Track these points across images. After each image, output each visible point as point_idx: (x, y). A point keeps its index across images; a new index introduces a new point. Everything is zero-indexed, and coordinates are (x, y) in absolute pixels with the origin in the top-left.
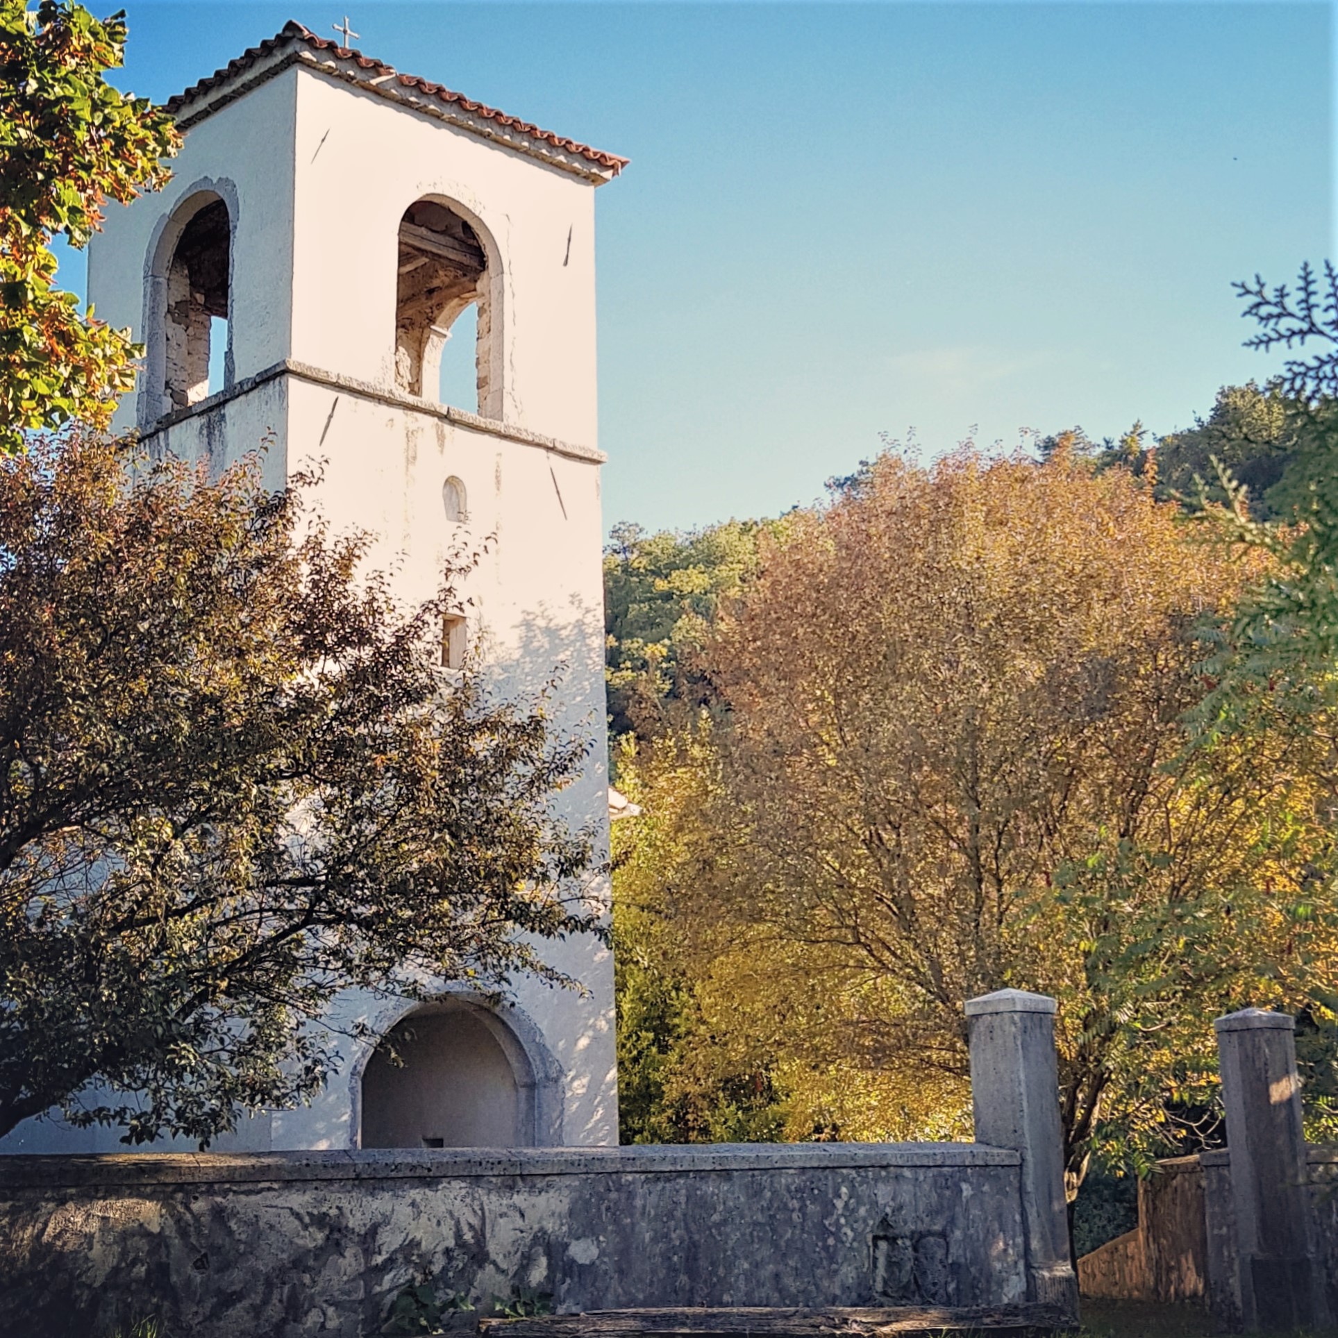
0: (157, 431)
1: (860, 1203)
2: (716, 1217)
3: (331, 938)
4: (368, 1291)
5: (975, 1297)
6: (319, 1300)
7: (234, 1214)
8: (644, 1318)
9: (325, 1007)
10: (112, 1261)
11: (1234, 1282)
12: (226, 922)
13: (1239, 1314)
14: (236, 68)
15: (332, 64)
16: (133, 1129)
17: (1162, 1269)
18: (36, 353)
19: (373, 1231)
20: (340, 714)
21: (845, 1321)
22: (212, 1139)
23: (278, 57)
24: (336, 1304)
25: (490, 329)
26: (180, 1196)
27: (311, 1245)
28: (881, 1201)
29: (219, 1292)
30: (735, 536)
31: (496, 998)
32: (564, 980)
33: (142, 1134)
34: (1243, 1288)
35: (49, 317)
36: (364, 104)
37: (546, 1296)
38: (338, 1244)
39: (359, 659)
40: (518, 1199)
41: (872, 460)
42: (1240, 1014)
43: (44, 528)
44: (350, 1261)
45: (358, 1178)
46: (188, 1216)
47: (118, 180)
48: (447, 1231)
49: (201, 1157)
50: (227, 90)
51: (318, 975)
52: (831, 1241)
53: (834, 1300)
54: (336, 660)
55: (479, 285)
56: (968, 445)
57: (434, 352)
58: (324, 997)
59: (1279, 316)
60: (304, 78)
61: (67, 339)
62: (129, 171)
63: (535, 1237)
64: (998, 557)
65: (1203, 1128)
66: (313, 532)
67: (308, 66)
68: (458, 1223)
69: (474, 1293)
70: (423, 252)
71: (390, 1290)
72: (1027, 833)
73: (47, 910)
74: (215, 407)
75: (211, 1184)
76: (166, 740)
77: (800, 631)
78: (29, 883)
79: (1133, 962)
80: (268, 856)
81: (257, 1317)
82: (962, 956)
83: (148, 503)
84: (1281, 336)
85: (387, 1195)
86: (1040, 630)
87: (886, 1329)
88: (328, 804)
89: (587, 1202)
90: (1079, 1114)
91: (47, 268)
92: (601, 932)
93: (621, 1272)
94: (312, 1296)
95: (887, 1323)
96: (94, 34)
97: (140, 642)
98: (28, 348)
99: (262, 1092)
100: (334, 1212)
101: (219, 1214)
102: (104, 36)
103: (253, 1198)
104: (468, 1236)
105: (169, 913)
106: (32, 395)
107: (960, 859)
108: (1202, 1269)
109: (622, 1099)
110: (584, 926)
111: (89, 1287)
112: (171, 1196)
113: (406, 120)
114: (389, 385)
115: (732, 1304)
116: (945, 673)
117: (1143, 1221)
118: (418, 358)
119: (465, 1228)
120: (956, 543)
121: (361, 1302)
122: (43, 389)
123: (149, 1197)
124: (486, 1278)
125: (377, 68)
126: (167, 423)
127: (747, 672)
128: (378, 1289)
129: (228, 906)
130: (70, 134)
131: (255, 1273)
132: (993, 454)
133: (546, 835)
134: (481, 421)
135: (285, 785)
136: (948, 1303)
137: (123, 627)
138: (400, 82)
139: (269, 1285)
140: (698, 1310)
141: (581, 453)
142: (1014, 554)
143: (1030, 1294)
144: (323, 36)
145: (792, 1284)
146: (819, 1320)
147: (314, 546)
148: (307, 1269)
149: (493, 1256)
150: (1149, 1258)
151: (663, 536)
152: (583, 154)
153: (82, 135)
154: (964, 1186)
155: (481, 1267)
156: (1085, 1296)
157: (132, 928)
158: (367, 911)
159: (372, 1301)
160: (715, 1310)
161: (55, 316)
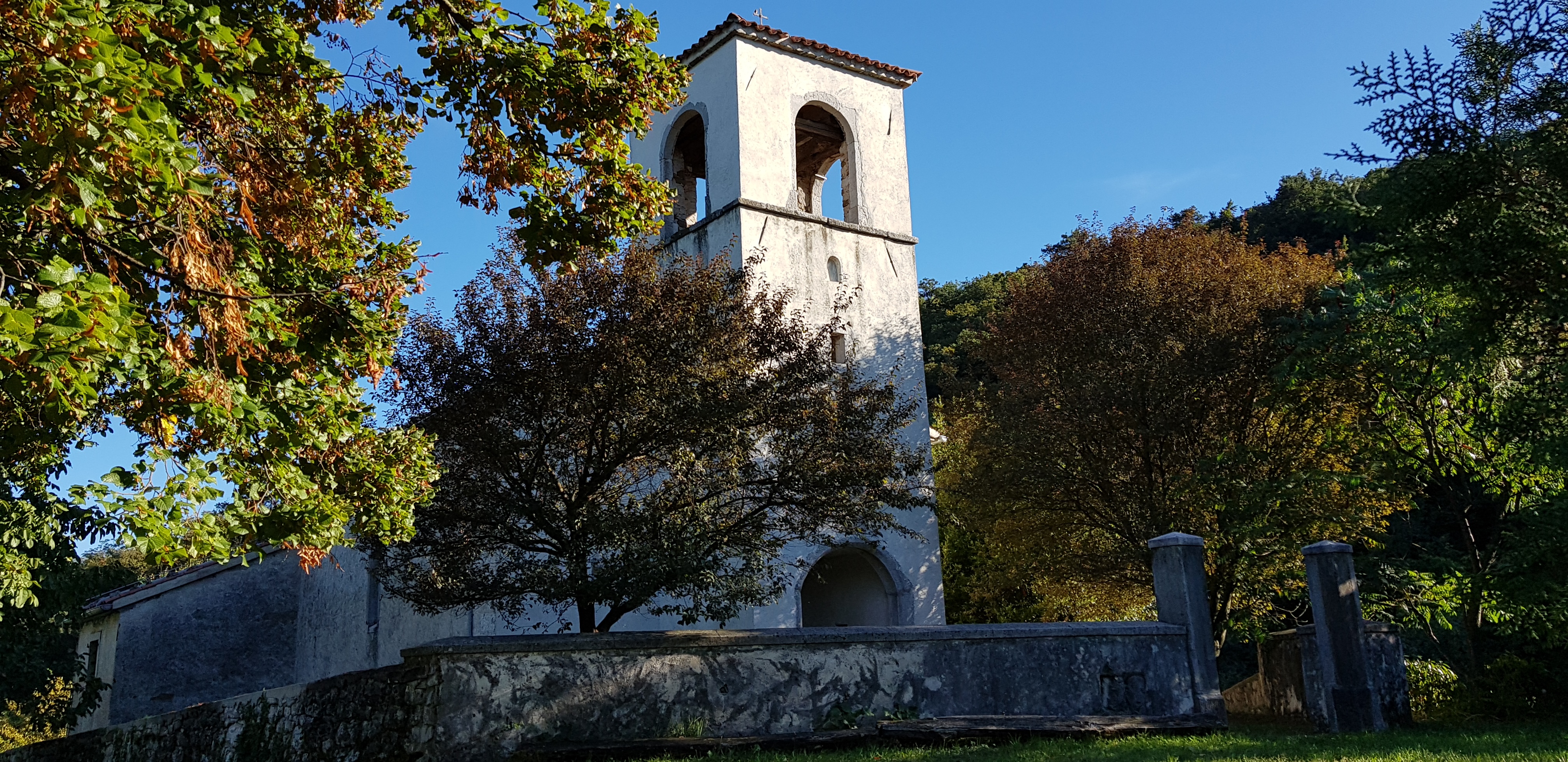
0: (671, 242)
1: (1091, 656)
2: (1007, 665)
3: (782, 513)
4: (814, 705)
5: (1163, 710)
6: (788, 710)
7: (740, 663)
8: (970, 720)
9: (780, 551)
10: (677, 689)
11: (1322, 703)
12: (726, 505)
13: (1327, 722)
14: (703, 42)
15: (754, 34)
16: (684, 617)
17: (1275, 696)
18: (621, 197)
19: (815, 672)
20: (780, 390)
21: (1087, 723)
22: (726, 621)
23: (725, 34)
24: (797, 712)
25: (849, 174)
26: (710, 653)
27: (782, 680)
28: (1104, 655)
29: (734, 705)
30: (990, 284)
31: (874, 544)
32: (913, 534)
33: (689, 619)
34: (1328, 706)
35: (626, 177)
36: (773, 54)
37: (913, 708)
38: (797, 679)
39: (790, 359)
40: (895, 655)
41: (1069, 235)
42: (1318, 544)
43: (618, 295)
44: (803, 689)
45: (805, 642)
46: (715, 664)
47: (659, 101)
48: (856, 672)
49: (720, 632)
50: (699, 54)
51: (777, 533)
52: (1076, 678)
53: (1079, 712)
54: (777, 360)
55: (841, 150)
56: (1130, 219)
57: (818, 189)
58: (781, 546)
59: (1377, 84)
60: (740, 44)
61: (637, 188)
62: (665, 96)
63: (905, 676)
64: (1153, 283)
65: (1296, 614)
66: (761, 290)
67: (742, 37)
68: (861, 668)
69: (873, 706)
70: (809, 134)
71: (826, 705)
72: (1178, 443)
73: (631, 502)
74: (701, 227)
75: (726, 646)
76: (688, 407)
77: (1036, 333)
78: (620, 487)
79: (1247, 516)
80: (748, 468)
81: (755, 719)
82: (1143, 516)
83: (673, 281)
84: (1378, 96)
85: (822, 653)
86: (1180, 323)
87: (1111, 728)
88: (776, 439)
89: (932, 656)
90: (1219, 606)
91: (624, 152)
92: (931, 506)
93: (954, 695)
94: (784, 708)
95: (1112, 725)
96: (645, 24)
97: (671, 355)
98: (617, 195)
99: (750, 596)
100: (793, 662)
101: (731, 663)
102: (649, 25)
103: (750, 654)
104: (868, 675)
105: (695, 501)
106: (621, 219)
107: (1138, 460)
108: (1300, 696)
109: (946, 602)
110: (922, 502)
111: (666, 702)
112: (706, 653)
113: (796, 62)
114: (796, 208)
115: (1020, 714)
116: (1122, 352)
117: (1261, 669)
118: (809, 193)
119: (866, 671)
120: (1126, 276)
121: (811, 711)
122: (626, 216)
123: (695, 654)
124: (879, 698)
125: (779, 34)
126: (676, 238)
127: (1006, 357)
128: (819, 704)
129: (725, 497)
130: (634, 78)
131: (752, 695)
132: (1146, 223)
133: (897, 453)
134: (846, 225)
135: (753, 430)
136: (1146, 713)
137: (663, 346)
138: (792, 41)
139: (761, 703)
140: (1000, 717)
141: (901, 238)
142: (1161, 281)
143: (1196, 708)
144: (748, 20)
145: (1054, 703)
146: (1072, 723)
147: (762, 297)
148: (780, 693)
149: (882, 686)
150: (1266, 691)
151: (949, 286)
152: (896, 72)
153: (641, 78)
154: (1153, 646)
155: (876, 692)
156: (1228, 712)
157: (676, 510)
158: (800, 497)
159: (817, 711)
160: (1011, 717)
161: (630, 177)
